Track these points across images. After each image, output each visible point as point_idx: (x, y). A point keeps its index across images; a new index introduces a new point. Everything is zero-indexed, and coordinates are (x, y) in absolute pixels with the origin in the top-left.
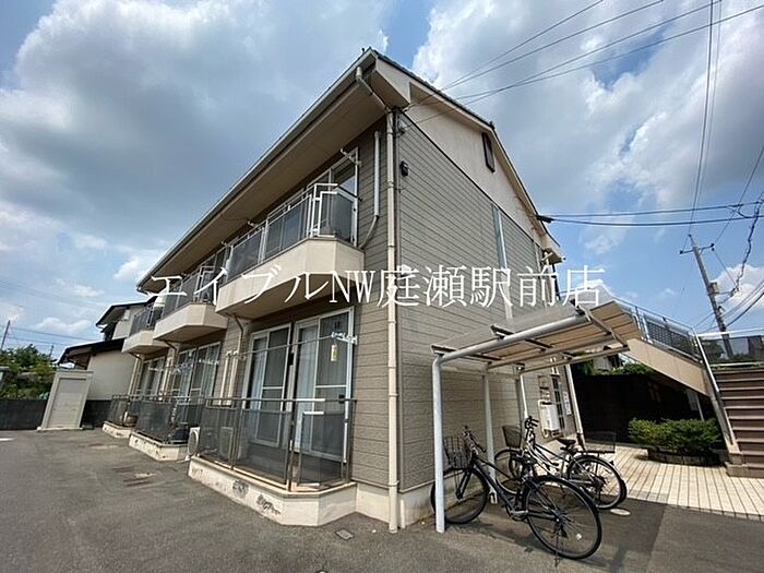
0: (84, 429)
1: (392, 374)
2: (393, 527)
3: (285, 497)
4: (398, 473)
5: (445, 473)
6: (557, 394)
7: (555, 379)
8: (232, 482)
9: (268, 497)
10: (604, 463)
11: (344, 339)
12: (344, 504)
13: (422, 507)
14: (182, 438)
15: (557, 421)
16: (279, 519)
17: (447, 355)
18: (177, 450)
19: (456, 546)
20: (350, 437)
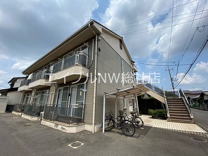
0: (6, 113)
1: (95, 98)
2: (93, 132)
3: (68, 127)
4: (95, 121)
5: (105, 120)
6: (133, 103)
7: (133, 100)
8: (54, 124)
9: (64, 127)
10: (139, 118)
11: (83, 90)
12: (82, 128)
13: (100, 128)
14: (39, 115)
15: (133, 110)
16: (66, 132)
17: (107, 94)
18: (37, 118)
19: (106, 135)
20: (84, 113)
